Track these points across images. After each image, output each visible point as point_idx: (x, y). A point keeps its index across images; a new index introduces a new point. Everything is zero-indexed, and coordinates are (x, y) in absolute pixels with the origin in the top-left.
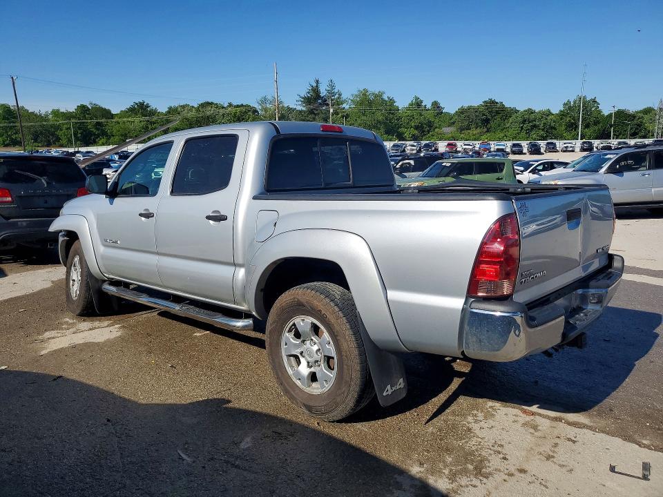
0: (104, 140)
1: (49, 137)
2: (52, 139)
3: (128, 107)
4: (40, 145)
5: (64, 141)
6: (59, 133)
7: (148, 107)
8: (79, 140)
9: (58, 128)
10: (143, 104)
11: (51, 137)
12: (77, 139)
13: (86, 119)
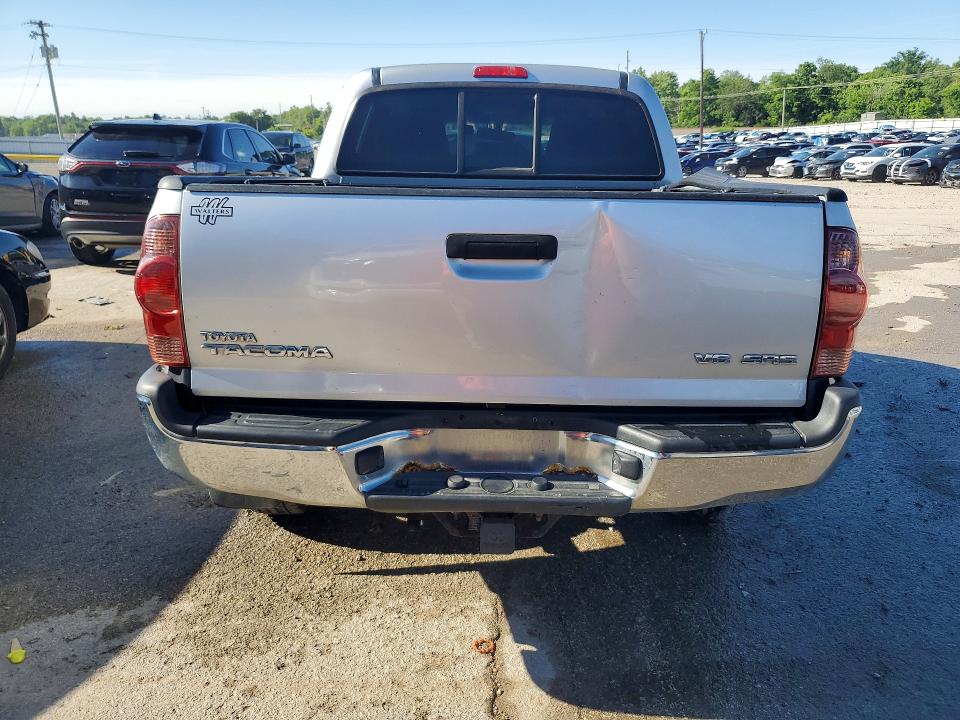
0: (829, 116)
1: (754, 112)
2: (758, 115)
3: (888, 61)
4: (741, 124)
5: (773, 119)
6: (768, 106)
7: (921, 58)
8: (794, 116)
9: (768, 99)
10: (914, 54)
11: (757, 113)
12: (790, 114)
13: (808, 84)
